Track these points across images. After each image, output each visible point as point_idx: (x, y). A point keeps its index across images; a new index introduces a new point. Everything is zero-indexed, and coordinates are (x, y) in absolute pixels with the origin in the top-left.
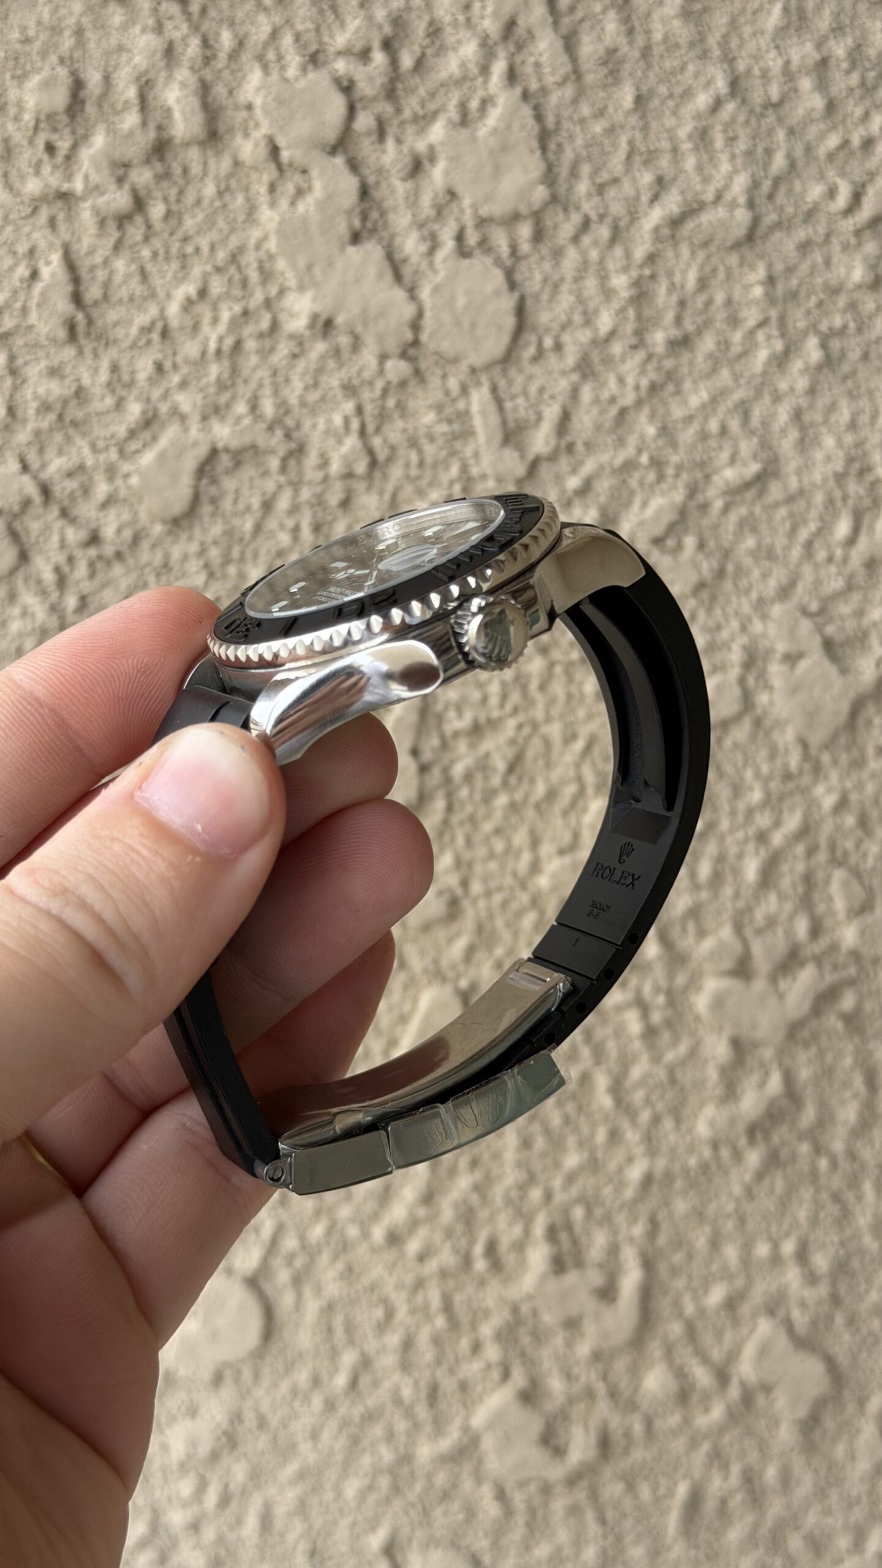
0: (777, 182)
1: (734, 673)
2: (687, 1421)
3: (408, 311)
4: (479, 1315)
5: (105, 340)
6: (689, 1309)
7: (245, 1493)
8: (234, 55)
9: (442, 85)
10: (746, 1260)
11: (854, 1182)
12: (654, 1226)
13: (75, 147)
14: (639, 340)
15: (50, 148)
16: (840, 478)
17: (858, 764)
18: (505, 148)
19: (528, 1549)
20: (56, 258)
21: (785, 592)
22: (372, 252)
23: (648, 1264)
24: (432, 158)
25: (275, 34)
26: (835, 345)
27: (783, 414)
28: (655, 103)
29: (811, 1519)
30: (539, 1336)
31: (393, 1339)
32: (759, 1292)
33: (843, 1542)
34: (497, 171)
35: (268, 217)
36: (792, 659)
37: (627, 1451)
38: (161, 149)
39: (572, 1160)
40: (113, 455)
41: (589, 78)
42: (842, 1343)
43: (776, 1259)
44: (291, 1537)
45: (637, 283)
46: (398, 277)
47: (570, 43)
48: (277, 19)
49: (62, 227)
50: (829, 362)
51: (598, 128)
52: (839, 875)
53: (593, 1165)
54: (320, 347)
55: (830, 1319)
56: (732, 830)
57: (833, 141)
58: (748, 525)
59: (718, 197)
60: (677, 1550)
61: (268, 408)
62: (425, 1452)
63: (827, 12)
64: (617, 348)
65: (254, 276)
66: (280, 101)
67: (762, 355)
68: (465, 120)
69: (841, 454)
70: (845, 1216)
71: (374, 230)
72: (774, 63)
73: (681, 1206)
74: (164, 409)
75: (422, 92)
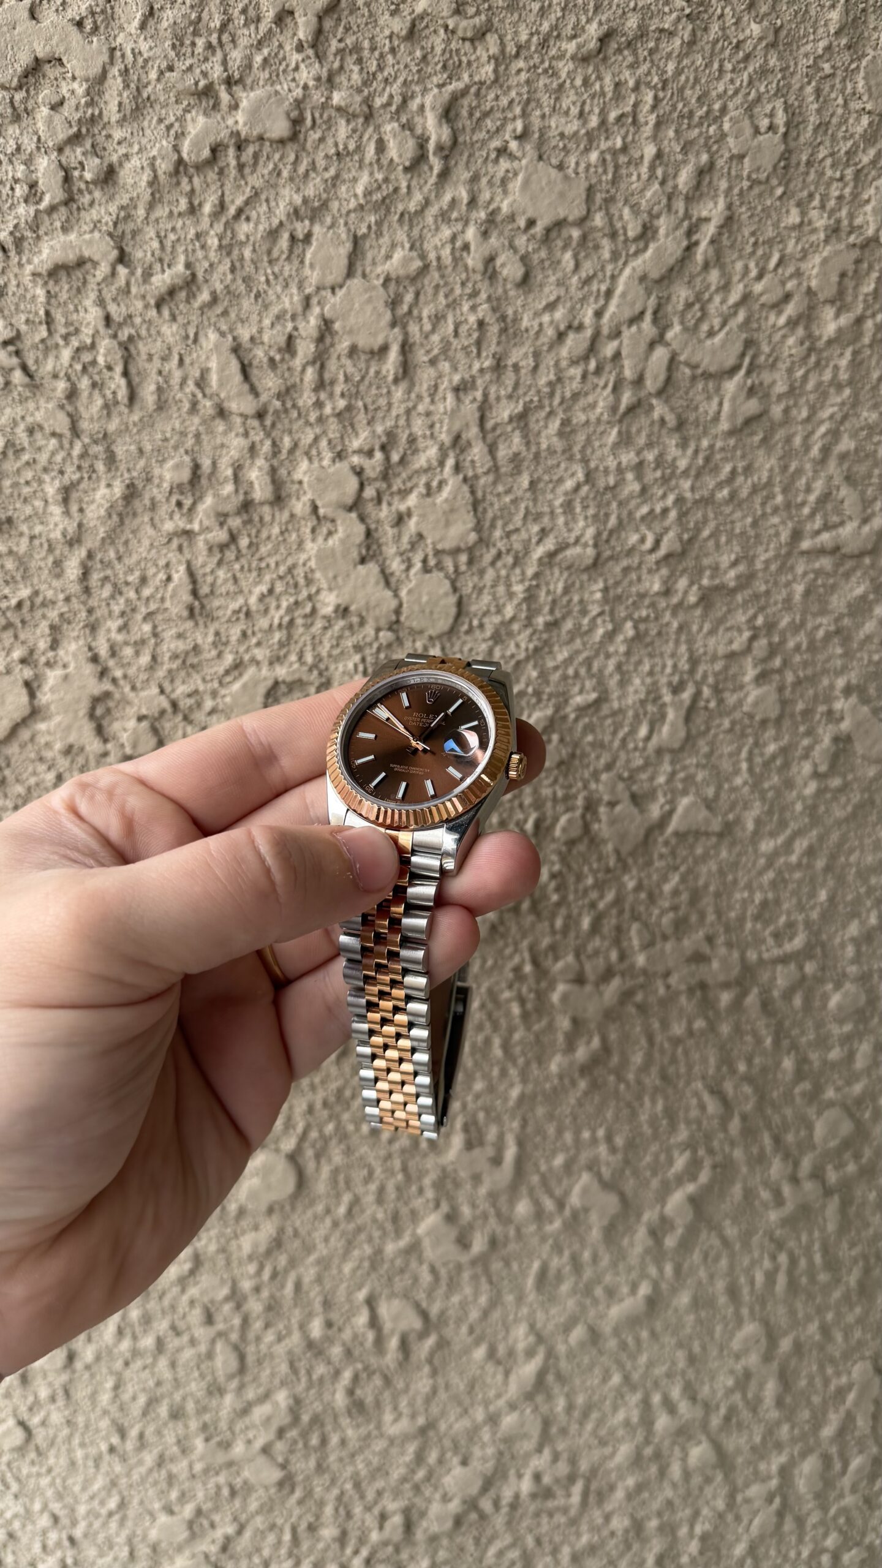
0: (611, 532)
1: (578, 813)
2: (540, 1228)
3: (394, 604)
4: (422, 1173)
5: (211, 617)
6: (543, 1168)
7: (286, 1271)
8: (292, 451)
9: (417, 472)
10: (577, 1140)
11: (639, 1098)
12: (524, 1123)
13: (194, 504)
14: (529, 622)
15: (179, 504)
16: (643, 703)
17: (649, 863)
18: (452, 510)
19: (448, 1298)
20: (182, 568)
21: (609, 767)
22: (373, 568)
23: (521, 1143)
24: (409, 514)
25: (316, 439)
26: (642, 627)
27: (611, 664)
28: (541, 485)
29: (608, 1278)
30: (457, 1185)
31: (373, 1187)
32: (584, 1157)
33: (625, 1290)
34: (448, 524)
35: (311, 548)
36: (612, 804)
37: (505, 1245)
38: (247, 506)
39: (479, 1086)
40: (216, 684)
41: (503, 470)
42: (629, 1185)
43: (594, 1141)
44: (312, 1294)
45: (528, 590)
46: (387, 583)
47: (492, 449)
48: (318, 430)
49: (186, 550)
50: (638, 637)
51: (507, 499)
52: (635, 927)
53: (491, 1089)
54: (341, 623)
55: (623, 1171)
56: (576, 900)
57: (645, 510)
58: (589, 728)
59: (577, 541)
60: (531, 1296)
61: (309, 658)
62: (390, 1248)
63: (644, 434)
64: (516, 627)
65: (302, 581)
66: (319, 480)
67: (600, 631)
68: (429, 492)
69: (643, 689)
70: (634, 1115)
71: (373, 556)
72: (611, 463)
73: (540, 1111)
74: (247, 657)
75: (404, 475)
